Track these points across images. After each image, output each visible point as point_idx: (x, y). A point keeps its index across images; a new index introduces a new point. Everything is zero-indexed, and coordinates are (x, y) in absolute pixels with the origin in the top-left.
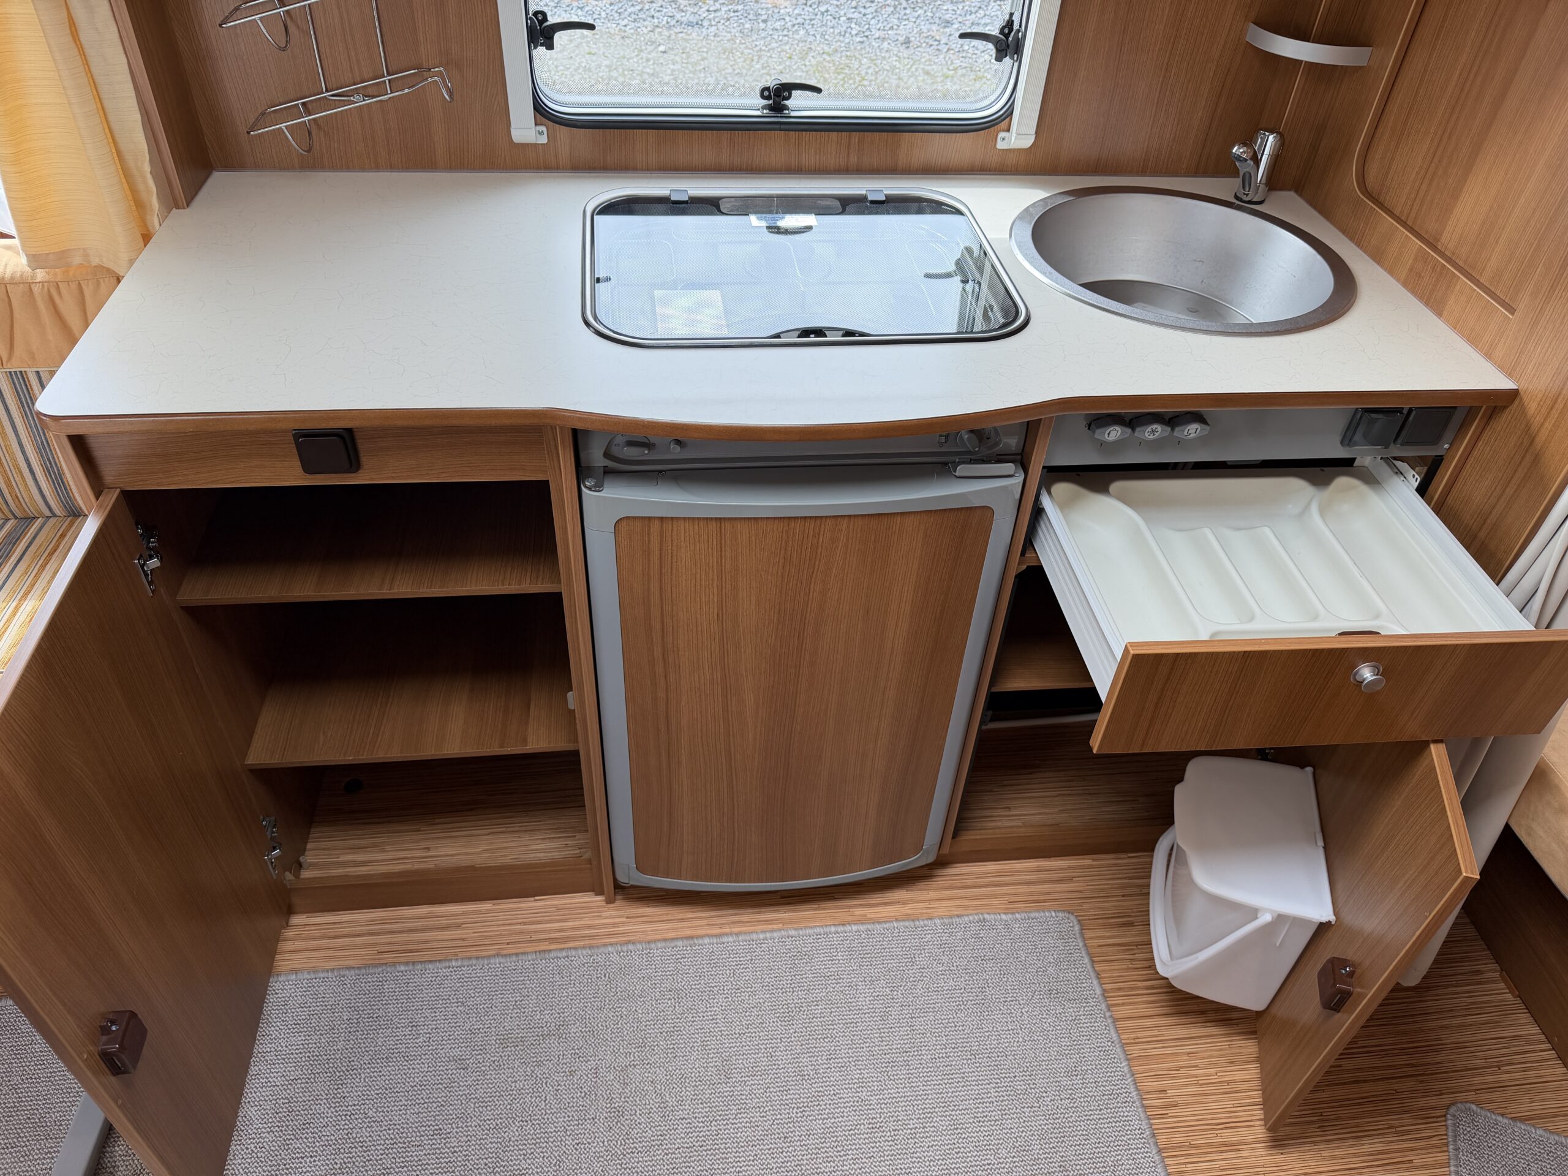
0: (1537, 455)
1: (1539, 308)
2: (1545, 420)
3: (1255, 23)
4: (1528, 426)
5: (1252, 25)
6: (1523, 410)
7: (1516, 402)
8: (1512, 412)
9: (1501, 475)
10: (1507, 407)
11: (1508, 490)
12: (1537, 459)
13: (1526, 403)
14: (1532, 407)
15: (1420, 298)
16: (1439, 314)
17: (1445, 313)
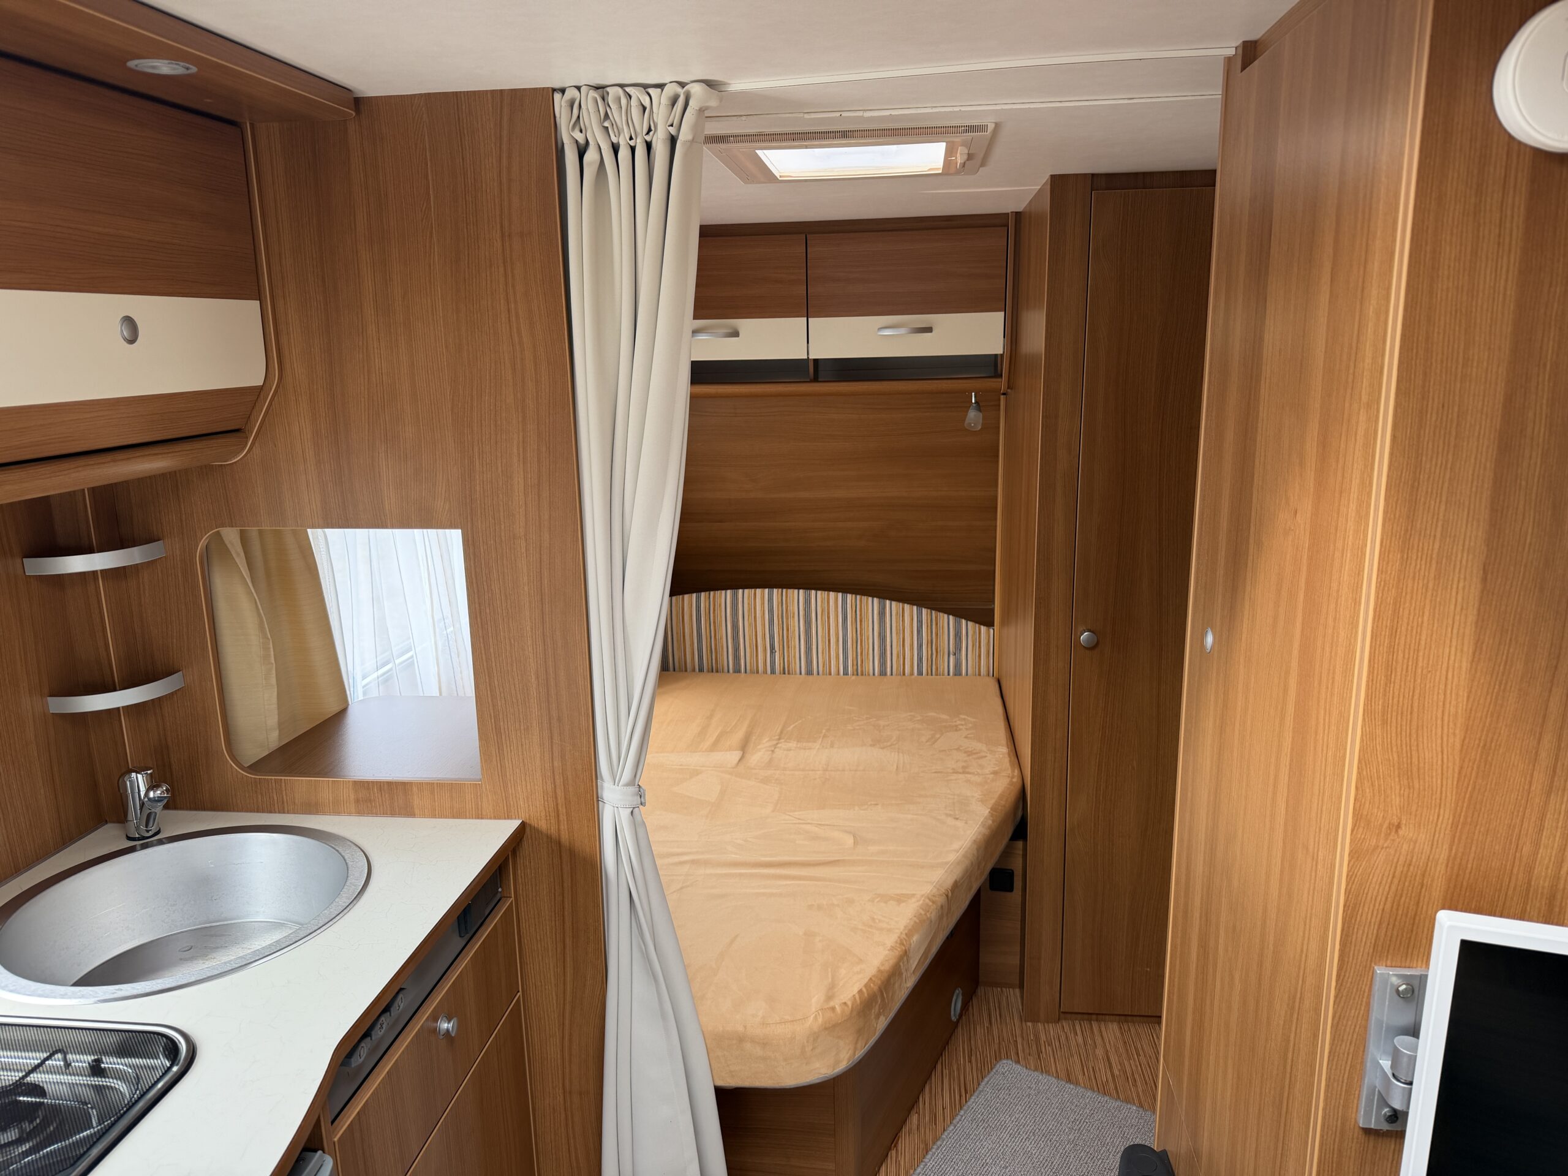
0: (570, 850)
1: (499, 765)
2: (559, 825)
3: (50, 696)
4: (549, 837)
5: (49, 699)
6: (537, 831)
7: (528, 830)
8: (529, 837)
9: (552, 879)
10: (523, 837)
11: (565, 885)
12: (572, 853)
13: (536, 825)
14: (543, 825)
15: (384, 814)
16: (412, 815)
17: (417, 811)
